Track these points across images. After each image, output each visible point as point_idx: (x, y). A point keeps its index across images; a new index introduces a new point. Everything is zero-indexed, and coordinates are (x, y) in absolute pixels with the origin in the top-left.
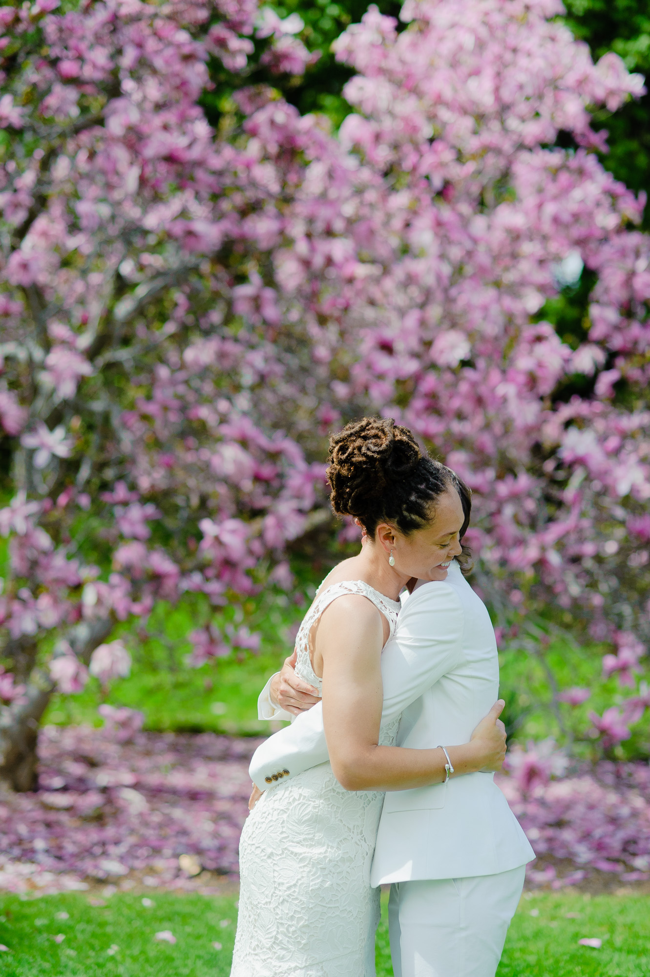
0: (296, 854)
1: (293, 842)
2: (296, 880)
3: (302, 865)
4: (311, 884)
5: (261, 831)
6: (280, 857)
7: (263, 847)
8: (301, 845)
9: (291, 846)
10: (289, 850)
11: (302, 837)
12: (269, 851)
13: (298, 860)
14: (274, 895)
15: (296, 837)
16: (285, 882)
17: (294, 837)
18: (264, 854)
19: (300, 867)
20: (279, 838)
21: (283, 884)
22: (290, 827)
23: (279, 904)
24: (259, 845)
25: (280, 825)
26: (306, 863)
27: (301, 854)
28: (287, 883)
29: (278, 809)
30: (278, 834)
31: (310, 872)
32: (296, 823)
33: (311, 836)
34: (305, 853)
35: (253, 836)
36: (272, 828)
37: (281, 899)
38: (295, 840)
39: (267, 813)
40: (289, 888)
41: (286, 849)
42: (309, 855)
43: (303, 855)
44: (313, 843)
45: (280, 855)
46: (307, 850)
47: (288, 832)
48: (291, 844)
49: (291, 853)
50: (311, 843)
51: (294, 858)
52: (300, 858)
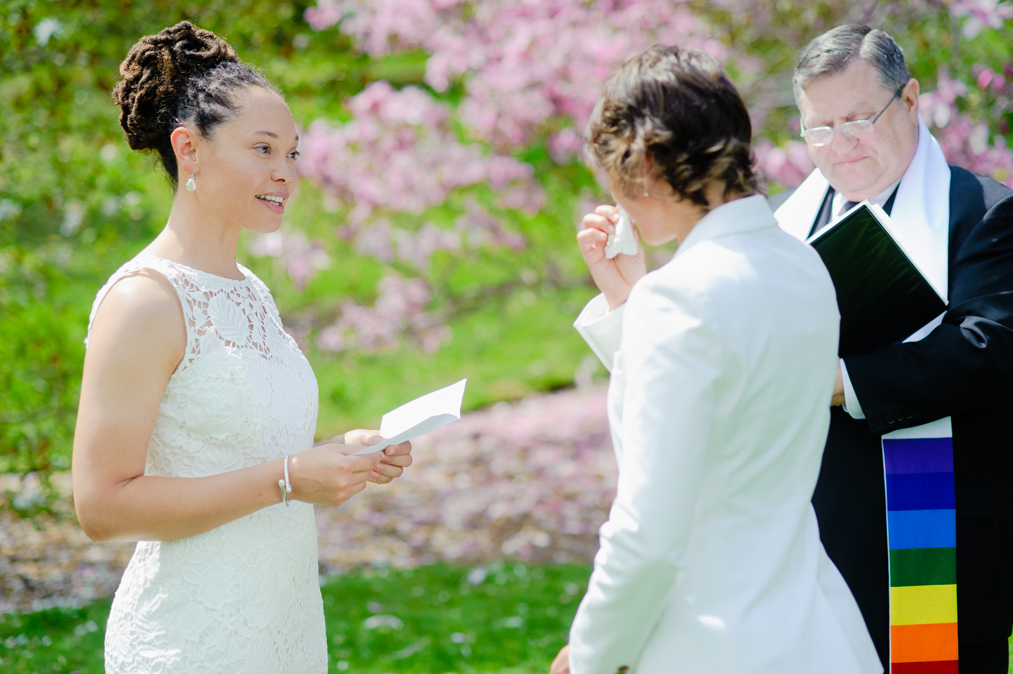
0: (148, 660)
1: (144, 643)
5: (113, 633)
6: (131, 666)
7: (114, 656)
8: (153, 646)
9: (141, 650)
10: (140, 656)
11: (151, 636)
12: (119, 659)
15: (146, 636)
17: (144, 636)
20: (129, 641)
22: (139, 624)
24: (111, 654)
25: (129, 623)
27: (153, 659)
29: (127, 603)
30: (128, 635)
32: (145, 617)
33: (163, 632)
34: (157, 657)
36: (121, 629)
38: (146, 640)
41: (137, 654)
42: (163, 659)
43: (156, 660)
44: (167, 642)
45: (132, 663)
46: (161, 652)
47: (138, 630)
48: (141, 647)
49: (144, 659)
50: (165, 641)
51: (147, 666)
52: (152, 664)
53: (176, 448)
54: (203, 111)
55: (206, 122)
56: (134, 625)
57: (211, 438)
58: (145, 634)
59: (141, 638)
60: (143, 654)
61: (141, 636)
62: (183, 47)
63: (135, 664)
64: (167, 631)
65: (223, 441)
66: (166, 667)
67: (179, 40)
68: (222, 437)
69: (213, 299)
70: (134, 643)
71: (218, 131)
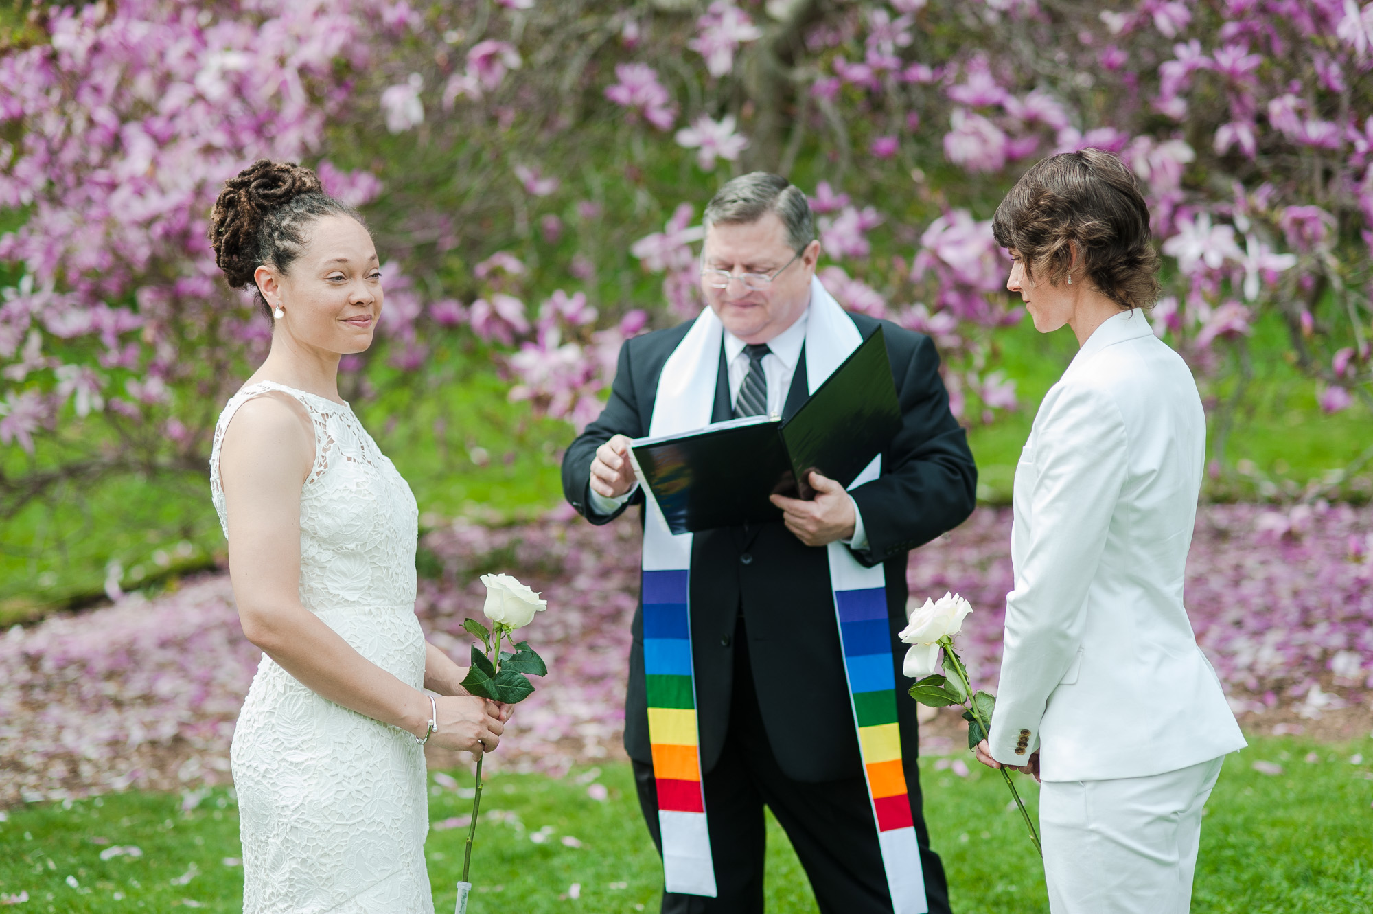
1: (290, 749)
2: (302, 798)
3: (306, 777)
4: (322, 799)
5: (249, 744)
6: (277, 772)
7: (254, 765)
8: (301, 750)
9: (288, 755)
11: (298, 740)
12: (262, 768)
13: (299, 772)
14: (280, 824)
16: (289, 803)
17: (290, 742)
18: (258, 774)
19: (305, 780)
20: (273, 748)
21: (287, 806)
22: (282, 730)
23: (287, 834)
24: (249, 764)
25: (270, 732)
26: (312, 773)
27: (303, 762)
28: (293, 804)
29: (263, 712)
30: (270, 743)
31: (318, 784)
32: (289, 723)
33: (310, 736)
34: (307, 760)
35: (241, 754)
36: (261, 738)
37: (289, 826)
38: (292, 746)
39: (252, 720)
40: (295, 810)
41: (283, 760)
42: (313, 762)
43: (306, 763)
44: (315, 745)
45: (277, 770)
46: (310, 755)
47: (281, 737)
48: (288, 752)
49: (291, 763)
50: (312, 744)
51: (296, 770)
52: (302, 768)
53: (308, 558)
54: (278, 248)
55: (283, 259)
56: (277, 733)
57: (342, 547)
58: (291, 740)
59: (286, 744)
60: (290, 759)
61: (286, 742)
62: (257, 188)
63: (281, 770)
64: (314, 734)
65: (353, 550)
66: (317, 768)
67: (255, 180)
68: (352, 546)
69: (330, 421)
70: (278, 750)
71: (294, 267)
